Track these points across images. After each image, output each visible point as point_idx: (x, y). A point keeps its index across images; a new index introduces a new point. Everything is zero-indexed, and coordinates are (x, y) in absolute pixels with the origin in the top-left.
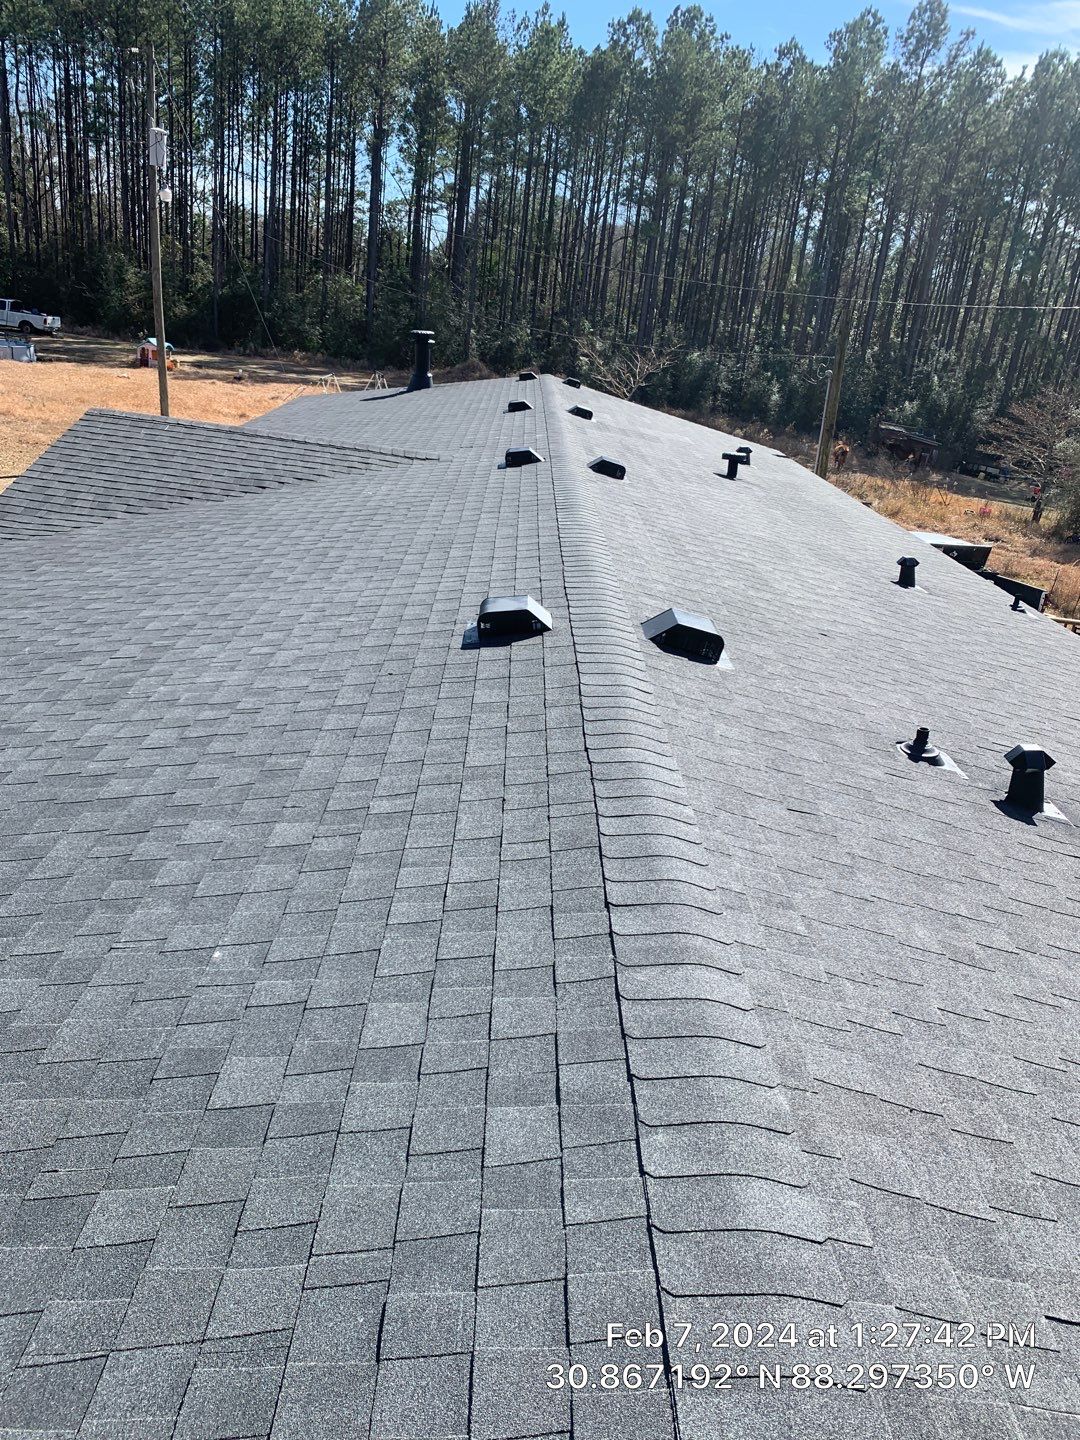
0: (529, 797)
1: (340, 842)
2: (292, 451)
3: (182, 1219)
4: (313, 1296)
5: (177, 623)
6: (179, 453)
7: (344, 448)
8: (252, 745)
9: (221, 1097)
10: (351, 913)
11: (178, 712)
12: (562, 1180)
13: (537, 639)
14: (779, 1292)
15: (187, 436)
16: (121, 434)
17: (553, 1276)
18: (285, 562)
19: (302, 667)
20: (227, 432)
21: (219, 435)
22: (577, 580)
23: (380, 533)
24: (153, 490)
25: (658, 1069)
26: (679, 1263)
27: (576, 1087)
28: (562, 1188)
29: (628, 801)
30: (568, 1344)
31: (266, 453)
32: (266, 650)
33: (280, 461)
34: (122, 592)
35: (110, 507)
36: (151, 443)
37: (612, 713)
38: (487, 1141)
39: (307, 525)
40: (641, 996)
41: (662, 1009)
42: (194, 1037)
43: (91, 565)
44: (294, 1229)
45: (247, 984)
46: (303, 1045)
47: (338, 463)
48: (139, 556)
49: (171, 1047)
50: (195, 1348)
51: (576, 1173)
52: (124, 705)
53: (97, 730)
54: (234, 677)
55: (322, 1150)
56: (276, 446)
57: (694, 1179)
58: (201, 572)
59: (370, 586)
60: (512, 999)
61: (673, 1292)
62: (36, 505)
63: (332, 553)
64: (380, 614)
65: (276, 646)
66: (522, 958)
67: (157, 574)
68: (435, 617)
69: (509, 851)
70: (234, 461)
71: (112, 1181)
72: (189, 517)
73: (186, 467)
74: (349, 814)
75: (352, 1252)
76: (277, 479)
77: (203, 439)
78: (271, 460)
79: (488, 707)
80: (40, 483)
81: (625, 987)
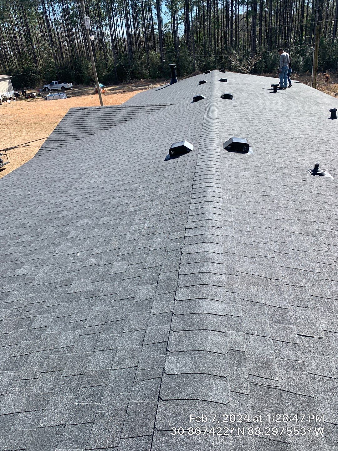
0: (172, 201)
1: (118, 221)
2: (129, 110)
3: (55, 321)
4: (82, 337)
5: (89, 167)
6: (96, 117)
7: (145, 106)
8: (100, 197)
9: (71, 290)
10: (115, 240)
11: (83, 191)
12: (153, 304)
13: (187, 154)
14: (205, 329)
15: (98, 111)
16: (79, 114)
17: (143, 328)
18: (122, 144)
19: (119, 173)
20: (109, 108)
21: (107, 109)
22: (205, 133)
23: (151, 130)
24: (89, 129)
25: (187, 272)
26: (177, 323)
27: (163, 279)
28: (152, 306)
29: (201, 198)
30: (143, 345)
31: (122, 112)
32: (111, 170)
33: (126, 114)
34: (77, 160)
35: (78, 136)
36: (88, 115)
37: (204, 173)
38: (136, 295)
39: (131, 132)
40: (188, 253)
41: (193, 256)
42: (68, 276)
43: (70, 154)
44: (81, 321)
46: (95, 275)
47: (143, 111)
48: (83, 149)
49: (61, 279)
50: (51, 351)
51: (157, 302)
52: (70, 191)
53: (62, 199)
54: (100, 179)
56: (124, 110)
57: (188, 300)
58: (99, 151)
59: (144, 147)
61: (174, 330)
62: (57, 139)
63: (136, 139)
64: (144, 155)
65: (114, 169)
66: (158, 246)
67: (87, 153)
68: (159, 153)
69: (162, 217)
70: (112, 116)
71: (41, 313)
72: (99, 135)
73: (98, 121)
74: (121, 213)
75: (94, 326)
76: (125, 119)
77: (103, 111)
78: (123, 114)
79: (167, 177)
80: (58, 133)
81: (184, 251)
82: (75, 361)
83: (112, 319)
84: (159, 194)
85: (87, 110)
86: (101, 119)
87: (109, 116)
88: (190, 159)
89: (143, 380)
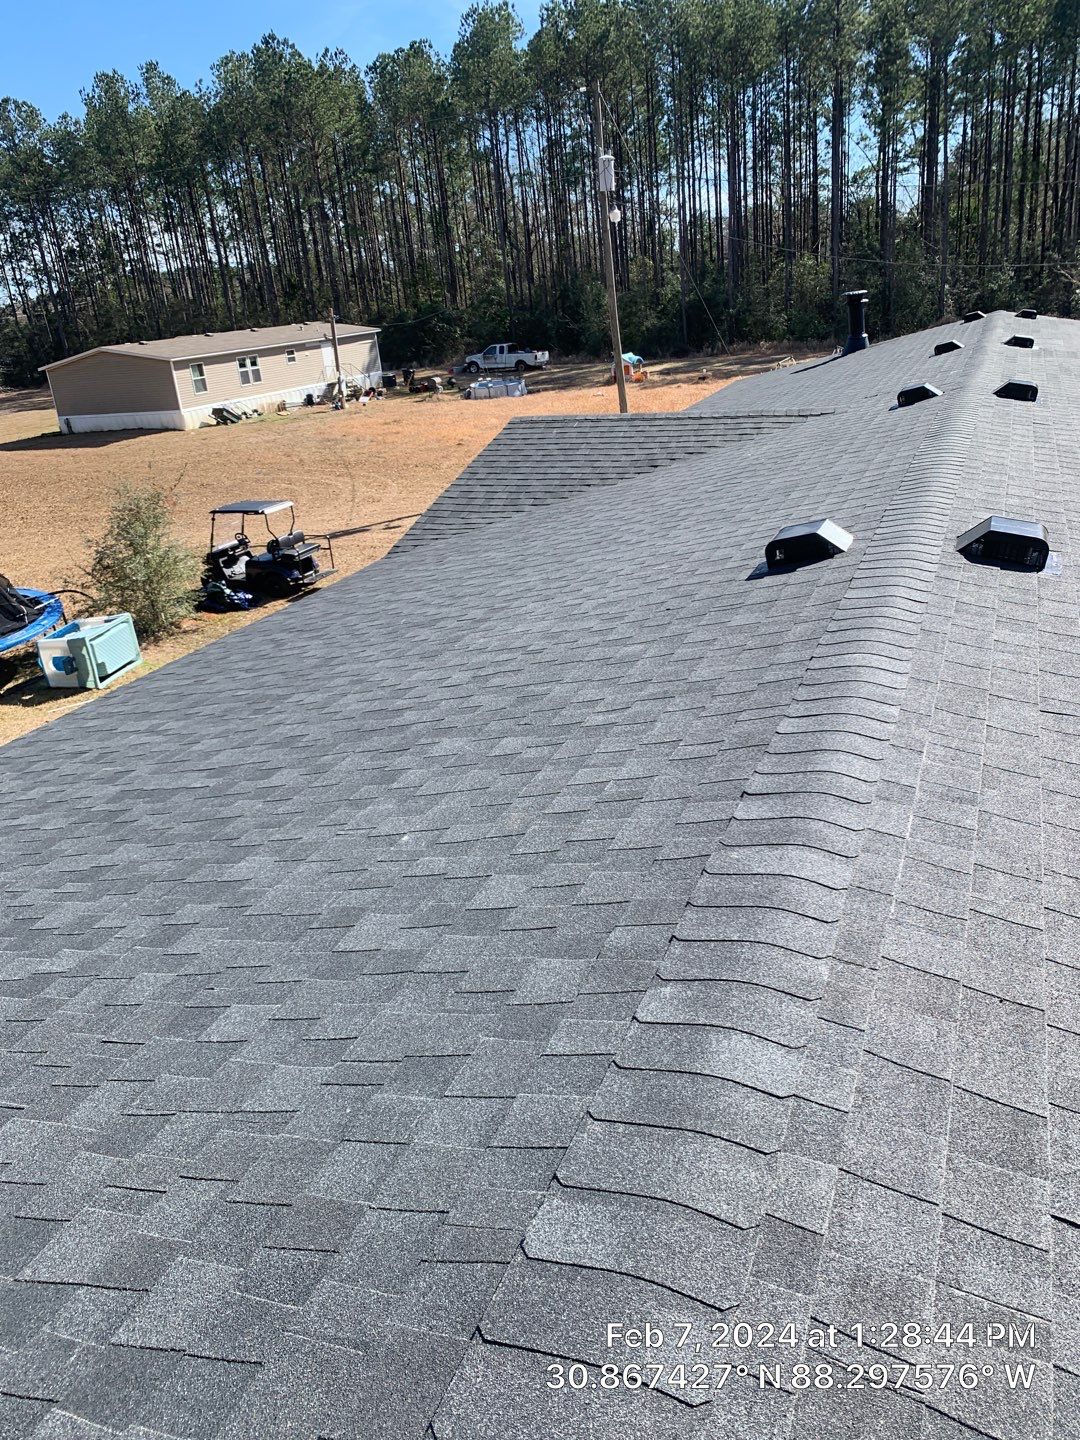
1: (546, 750)
2: (688, 428)
3: (273, 1028)
4: (325, 1090)
7: (739, 417)
8: (521, 679)
13: (824, 563)
15: (593, 429)
18: (637, 527)
19: (598, 612)
20: (629, 420)
21: (621, 424)
22: (904, 501)
23: (737, 488)
25: (701, 933)
26: (616, 1093)
27: (619, 945)
32: (580, 601)
34: (496, 569)
36: (561, 441)
37: (860, 623)
38: (521, 984)
39: (675, 493)
40: (725, 871)
43: (486, 551)
44: (341, 1041)
46: (426, 906)
47: (731, 432)
49: (334, 905)
51: (577, 1014)
52: (447, 655)
53: (417, 676)
54: (540, 626)
56: (673, 426)
57: (675, 1026)
58: (563, 546)
60: (610, 873)
61: (596, 1116)
62: (461, 508)
63: (683, 513)
64: (691, 560)
65: (587, 597)
66: (639, 840)
67: (531, 551)
68: (739, 555)
69: (682, 751)
70: (632, 446)
71: (245, 998)
72: (582, 501)
73: (588, 458)
74: (565, 727)
75: (371, 1061)
76: (669, 456)
77: (606, 429)
78: (666, 440)
79: (740, 629)
80: (466, 489)
81: (714, 863)
82: (282, 1161)
83: (427, 1047)
84: (694, 679)
85: (559, 425)
86: (597, 452)
87: (622, 446)
88: (828, 576)
89: (451, 1262)
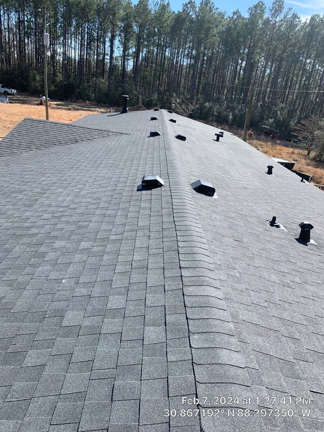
0: (157, 235)
2: (86, 131)
3: (53, 359)
4: (92, 382)
5: (51, 182)
7: (102, 130)
9: (65, 323)
10: (104, 269)
11: (52, 209)
12: (167, 349)
13: (159, 188)
14: (231, 382)
15: (54, 126)
16: (35, 125)
17: (164, 377)
20: (66, 125)
22: (172, 171)
24: (44, 142)
25: (195, 316)
26: (201, 373)
27: (171, 321)
28: (167, 351)
29: (187, 237)
30: (168, 397)
31: (78, 132)
32: (78, 190)
35: (31, 147)
36: (44, 128)
37: (182, 211)
38: (144, 337)
39: (90, 153)
40: (190, 295)
41: (197, 299)
42: (57, 305)
43: (25, 164)
44: (87, 362)
45: (72, 289)
46: (89, 308)
47: (100, 135)
48: (40, 162)
49: (50, 308)
50: (58, 397)
51: (171, 347)
53: (27, 214)
54: (69, 198)
55: (95, 339)
56: (81, 130)
57: (206, 349)
58: (59, 167)
59: (109, 172)
60: (152, 295)
61: (200, 382)
63: (98, 162)
64: (112, 180)
65: (81, 189)
66: (155, 283)
67: (45, 167)
68: (129, 181)
69: (151, 251)
70: (69, 134)
72: (55, 150)
73: (54, 135)
74: (103, 240)
75: (104, 369)
76: (81, 139)
77: (59, 127)
78: (80, 134)
79: (145, 208)
80: (10, 139)
81: (185, 292)
84: (140, 225)
85: (43, 123)
86: (57, 134)
87: (65, 133)
88: (163, 194)
